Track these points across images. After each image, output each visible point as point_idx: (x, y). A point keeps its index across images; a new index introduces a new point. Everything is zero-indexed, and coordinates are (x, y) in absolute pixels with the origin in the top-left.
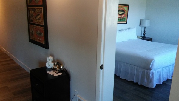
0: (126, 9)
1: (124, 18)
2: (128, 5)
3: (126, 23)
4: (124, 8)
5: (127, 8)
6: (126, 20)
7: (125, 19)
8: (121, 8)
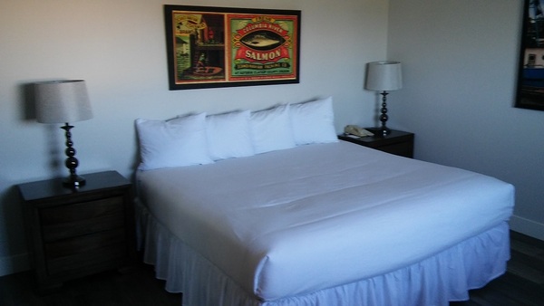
0: (286, 26)
1: (282, 60)
2: (298, 13)
3: (297, 81)
4: (277, 25)
5: (291, 23)
6: (292, 69)
7: (288, 66)
8: (263, 22)
